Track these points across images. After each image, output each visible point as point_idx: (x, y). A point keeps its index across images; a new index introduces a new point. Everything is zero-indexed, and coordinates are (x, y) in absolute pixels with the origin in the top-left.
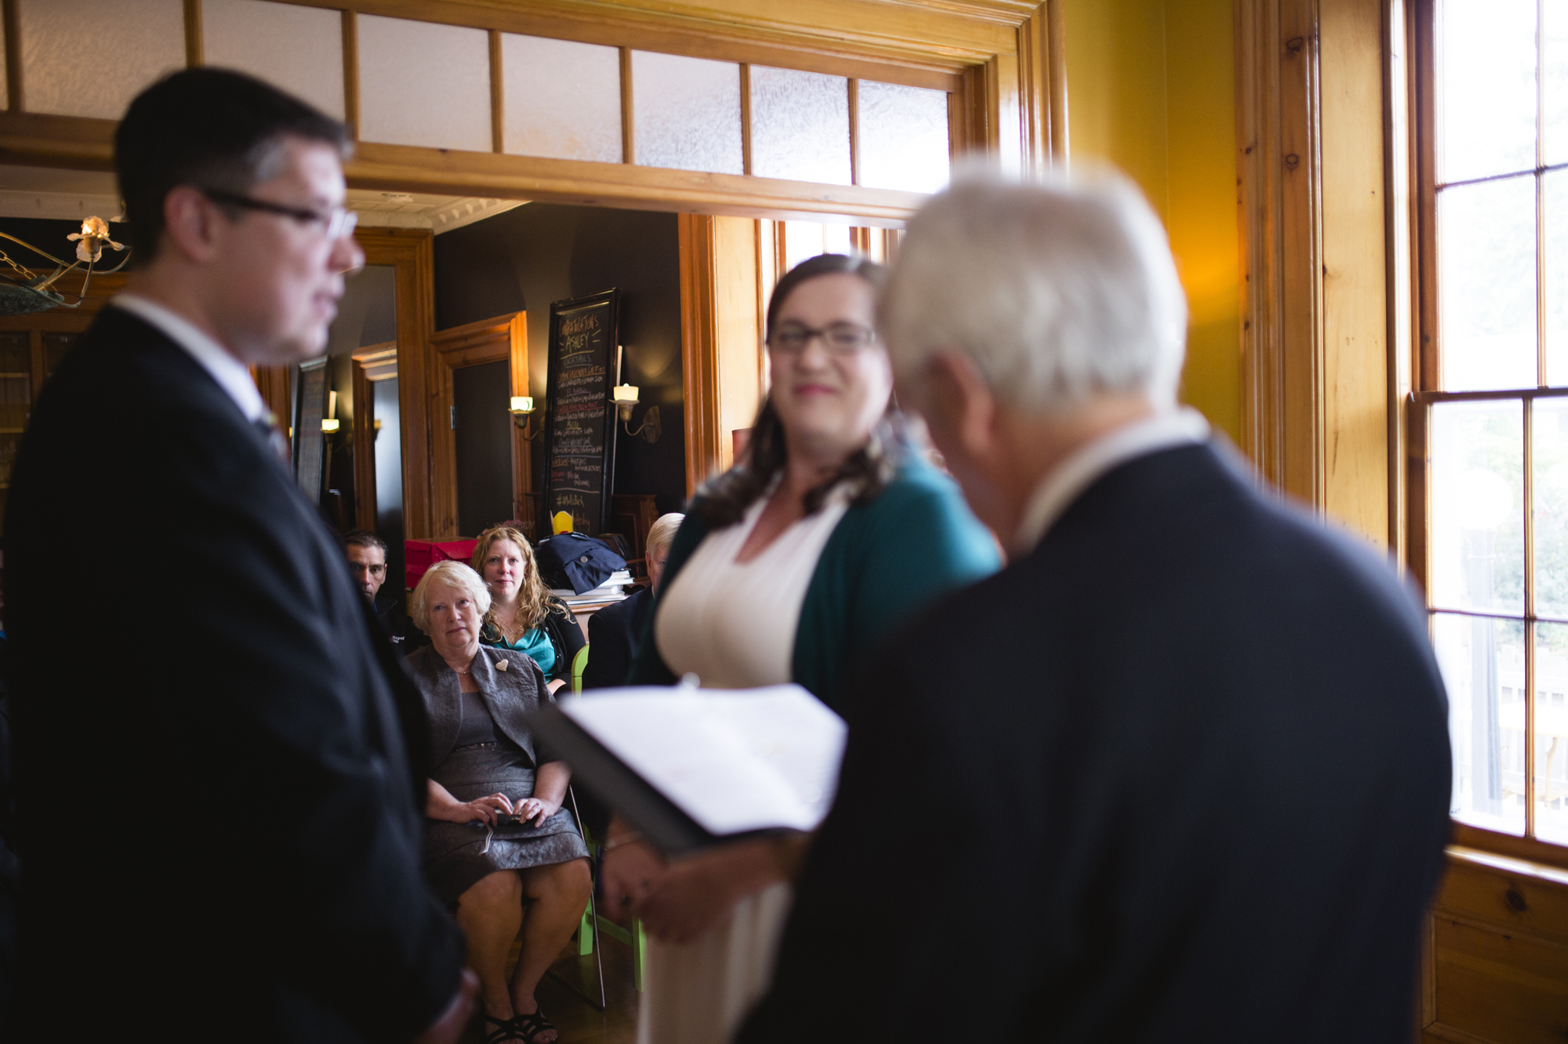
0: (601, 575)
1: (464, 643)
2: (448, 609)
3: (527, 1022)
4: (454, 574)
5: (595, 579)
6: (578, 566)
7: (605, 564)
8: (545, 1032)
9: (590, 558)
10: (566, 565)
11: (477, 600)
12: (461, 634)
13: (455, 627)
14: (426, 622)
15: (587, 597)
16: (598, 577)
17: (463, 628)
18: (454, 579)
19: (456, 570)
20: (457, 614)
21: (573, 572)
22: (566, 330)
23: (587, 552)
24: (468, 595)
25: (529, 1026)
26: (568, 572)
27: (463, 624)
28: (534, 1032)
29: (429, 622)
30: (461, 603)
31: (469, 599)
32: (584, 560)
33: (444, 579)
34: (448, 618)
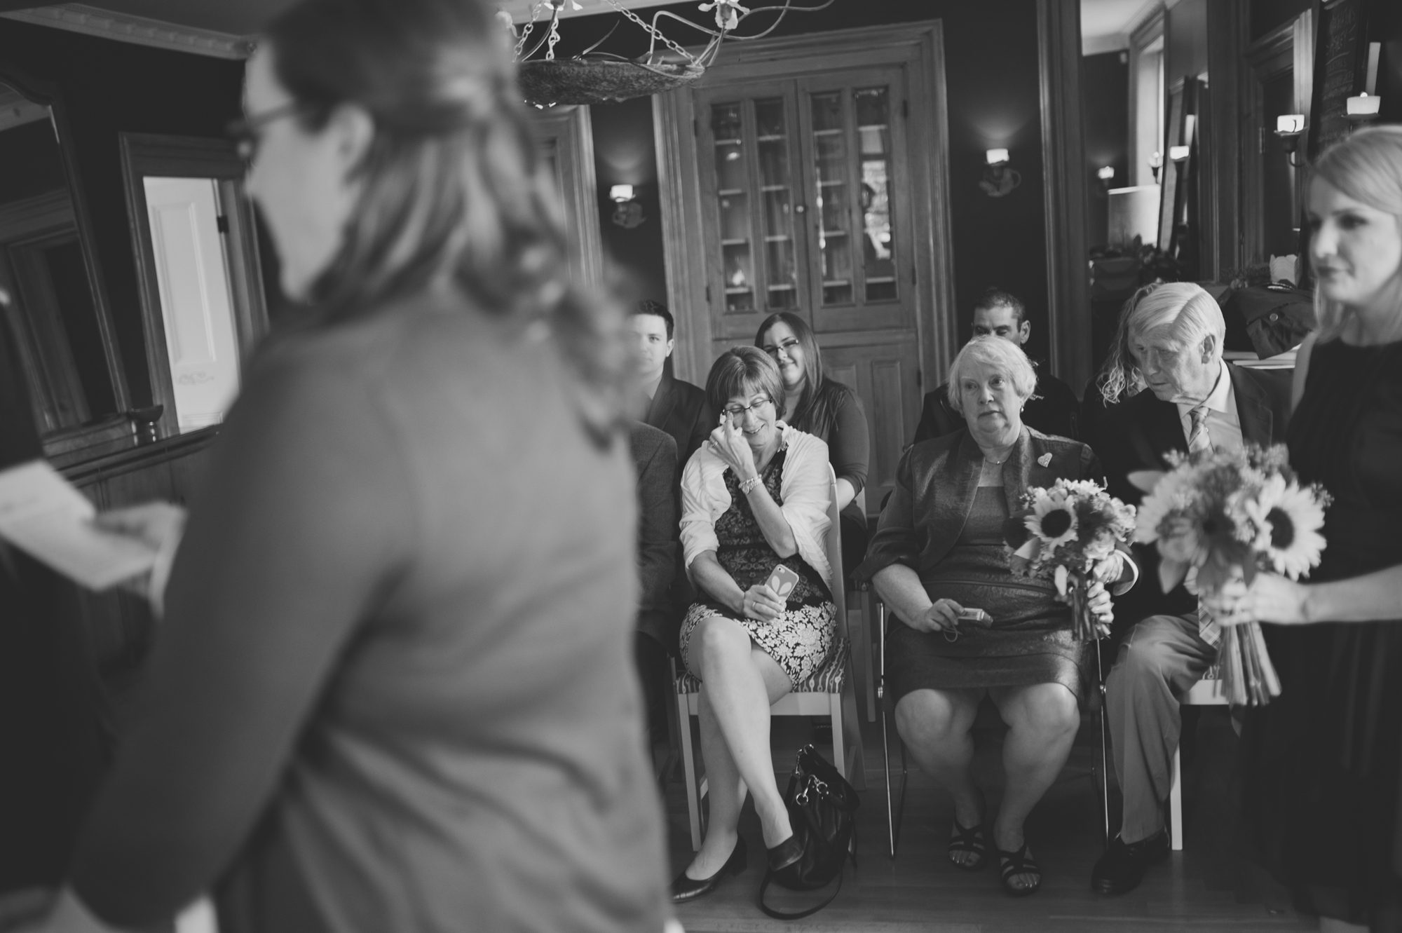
0: (1293, 336)
1: (996, 428)
2: (979, 388)
3: (1005, 860)
4: (989, 350)
5: (1285, 341)
6: (1265, 325)
7: (1300, 323)
8: (1022, 877)
9: (1281, 315)
10: (1251, 323)
11: (1015, 380)
12: (994, 419)
13: (986, 410)
14: (957, 402)
15: (1276, 362)
16: (1289, 339)
17: (995, 412)
18: (989, 356)
19: (991, 344)
20: (988, 394)
21: (1257, 332)
22: (1333, 28)
23: (1280, 307)
24: (1003, 372)
25: (1007, 865)
26: (1251, 332)
27: (995, 408)
28: (1011, 873)
29: (961, 402)
30: (995, 382)
31: (1004, 376)
32: (1275, 317)
33: (976, 354)
34: (979, 399)
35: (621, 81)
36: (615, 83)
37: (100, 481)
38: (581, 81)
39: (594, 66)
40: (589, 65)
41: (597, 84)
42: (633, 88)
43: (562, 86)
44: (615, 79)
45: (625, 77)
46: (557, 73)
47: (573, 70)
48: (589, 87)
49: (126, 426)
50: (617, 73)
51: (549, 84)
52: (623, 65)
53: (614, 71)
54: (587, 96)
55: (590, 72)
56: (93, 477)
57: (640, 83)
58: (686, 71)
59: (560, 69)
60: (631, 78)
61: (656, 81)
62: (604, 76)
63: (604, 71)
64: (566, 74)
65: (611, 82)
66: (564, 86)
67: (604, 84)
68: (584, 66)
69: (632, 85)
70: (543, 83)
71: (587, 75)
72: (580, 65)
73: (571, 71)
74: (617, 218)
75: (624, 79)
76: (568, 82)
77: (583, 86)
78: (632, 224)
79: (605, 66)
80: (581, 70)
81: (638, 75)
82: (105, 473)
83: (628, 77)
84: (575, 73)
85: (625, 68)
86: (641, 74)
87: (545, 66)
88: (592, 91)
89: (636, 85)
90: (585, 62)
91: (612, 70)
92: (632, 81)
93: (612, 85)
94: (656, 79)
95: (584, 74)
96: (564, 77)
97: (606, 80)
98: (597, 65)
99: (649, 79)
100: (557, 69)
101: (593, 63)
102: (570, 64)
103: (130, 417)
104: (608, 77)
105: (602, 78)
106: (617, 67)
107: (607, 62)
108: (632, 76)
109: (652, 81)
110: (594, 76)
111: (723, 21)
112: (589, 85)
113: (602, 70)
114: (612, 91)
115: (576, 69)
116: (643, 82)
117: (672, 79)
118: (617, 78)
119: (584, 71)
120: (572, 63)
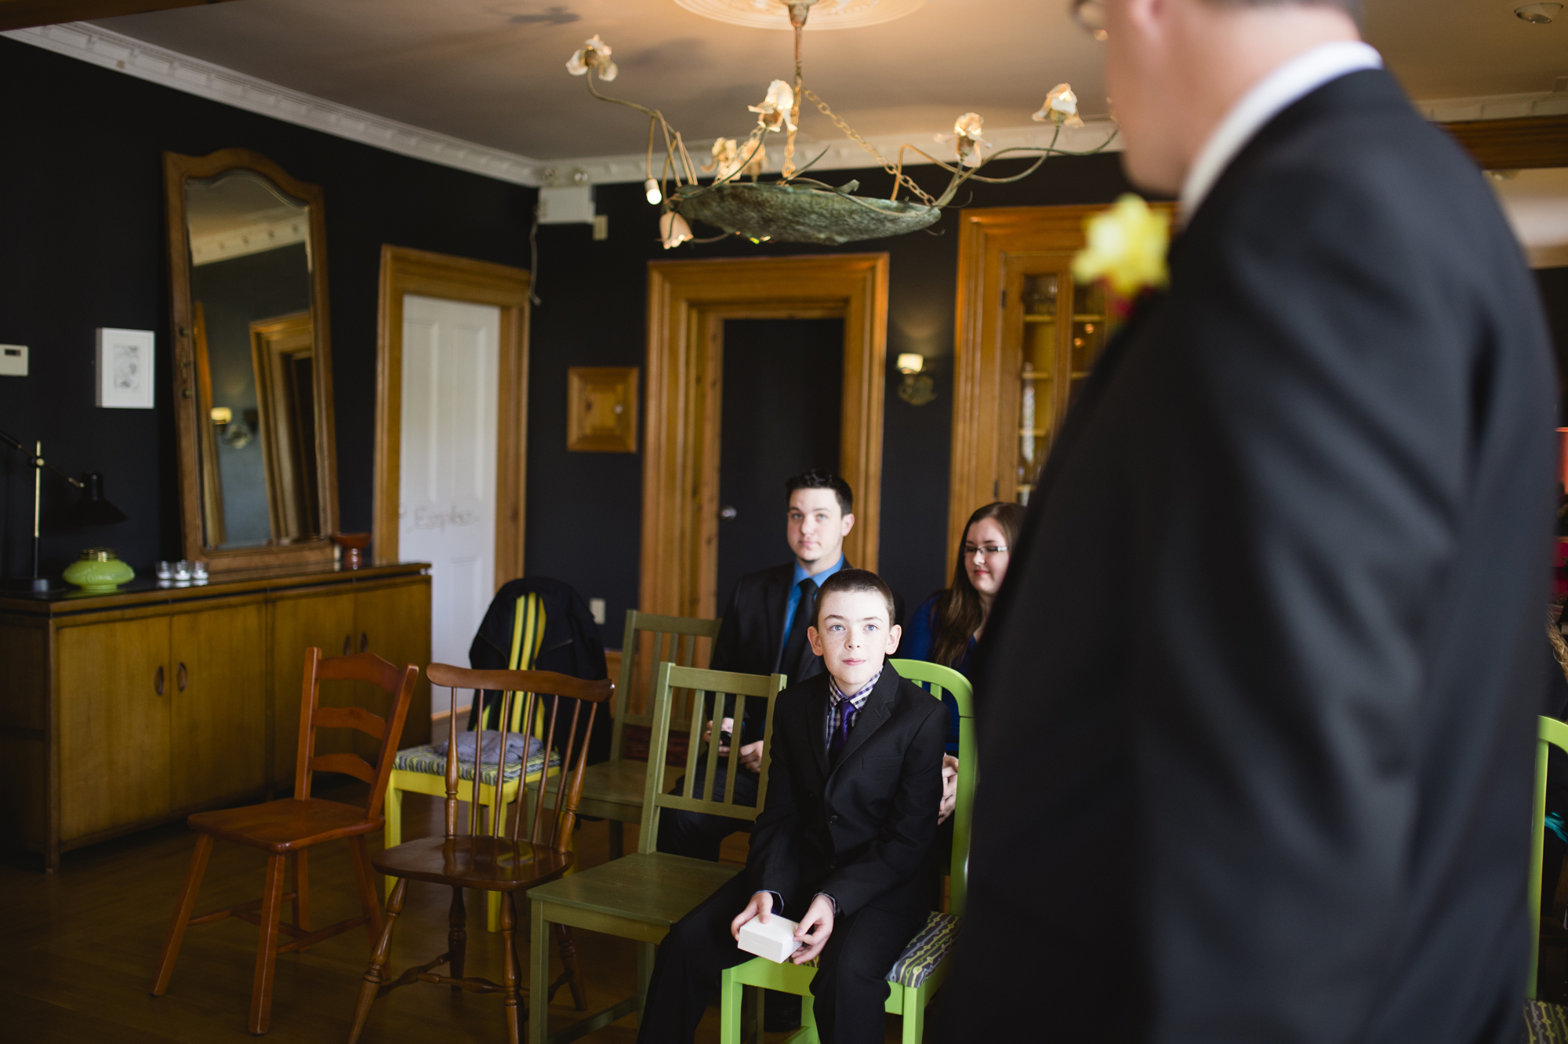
35: (832, 215)
36: (825, 217)
37: (266, 602)
38: (787, 211)
39: (800, 194)
40: (795, 193)
41: (805, 216)
42: (848, 224)
43: (768, 216)
44: (825, 212)
45: (835, 210)
46: (760, 199)
47: (777, 197)
48: (796, 219)
49: (328, 550)
50: (826, 205)
51: (753, 212)
52: (832, 196)
53: (823, 201)
54: (798, 230)
55: (795, 201)
56: (259, 597)
57: (854, 219)
58: (909, 210)
59: (762, 195)
60: (843, 212)
61: (873, 219)
62: (811, 207)
63: (811, 202)
64: (769, 202)
65: (821, 215)
66: (770, 216)
67: (814, 216)
68: (788, 193)
69: (845, 220)
70: (746, 210)
71: (793, 205)
72: (785, 192)
73: (775, 199)
74: (904, 391)
75: (834, 212)
76: (772, 211)
77: (790, 217)
78: (918, 401)
79: (812, 196)
80: (786, 198)
81: (850, 208)
82: (274, 595)
83: (839, 210)
84: (779, 200)
85: (836, 199)
86: (854, 208)
87: (746, 191)
88: (803, 224)
89: (851, 222)
90: (790, 189)
91: (821, 200)
92: (844, 216)
93: (822, 218)
94: (873, 215)
95: (789, 203)
96: (767, 205)
97: (814, 212)
98: (804, 193)
99: (865, 215)
100: (759, 195)
101: (799, 191)
102: (774, 190)
103: (333, 541)
104: (816, 209)
105: (810, 210)
106: (826, 197)
107: (815, 192)
108: (844, 209)
109: (868, 218)
110: (800, 206)
111: (961, 155)
112: (797, 216)
113: (809, 199)
114: (825, 227)
115: (780, 196)
116: (857, 218)
117: (892, 218)
118: (826, 210)
119: (789, 199)
120: (776, 188)
